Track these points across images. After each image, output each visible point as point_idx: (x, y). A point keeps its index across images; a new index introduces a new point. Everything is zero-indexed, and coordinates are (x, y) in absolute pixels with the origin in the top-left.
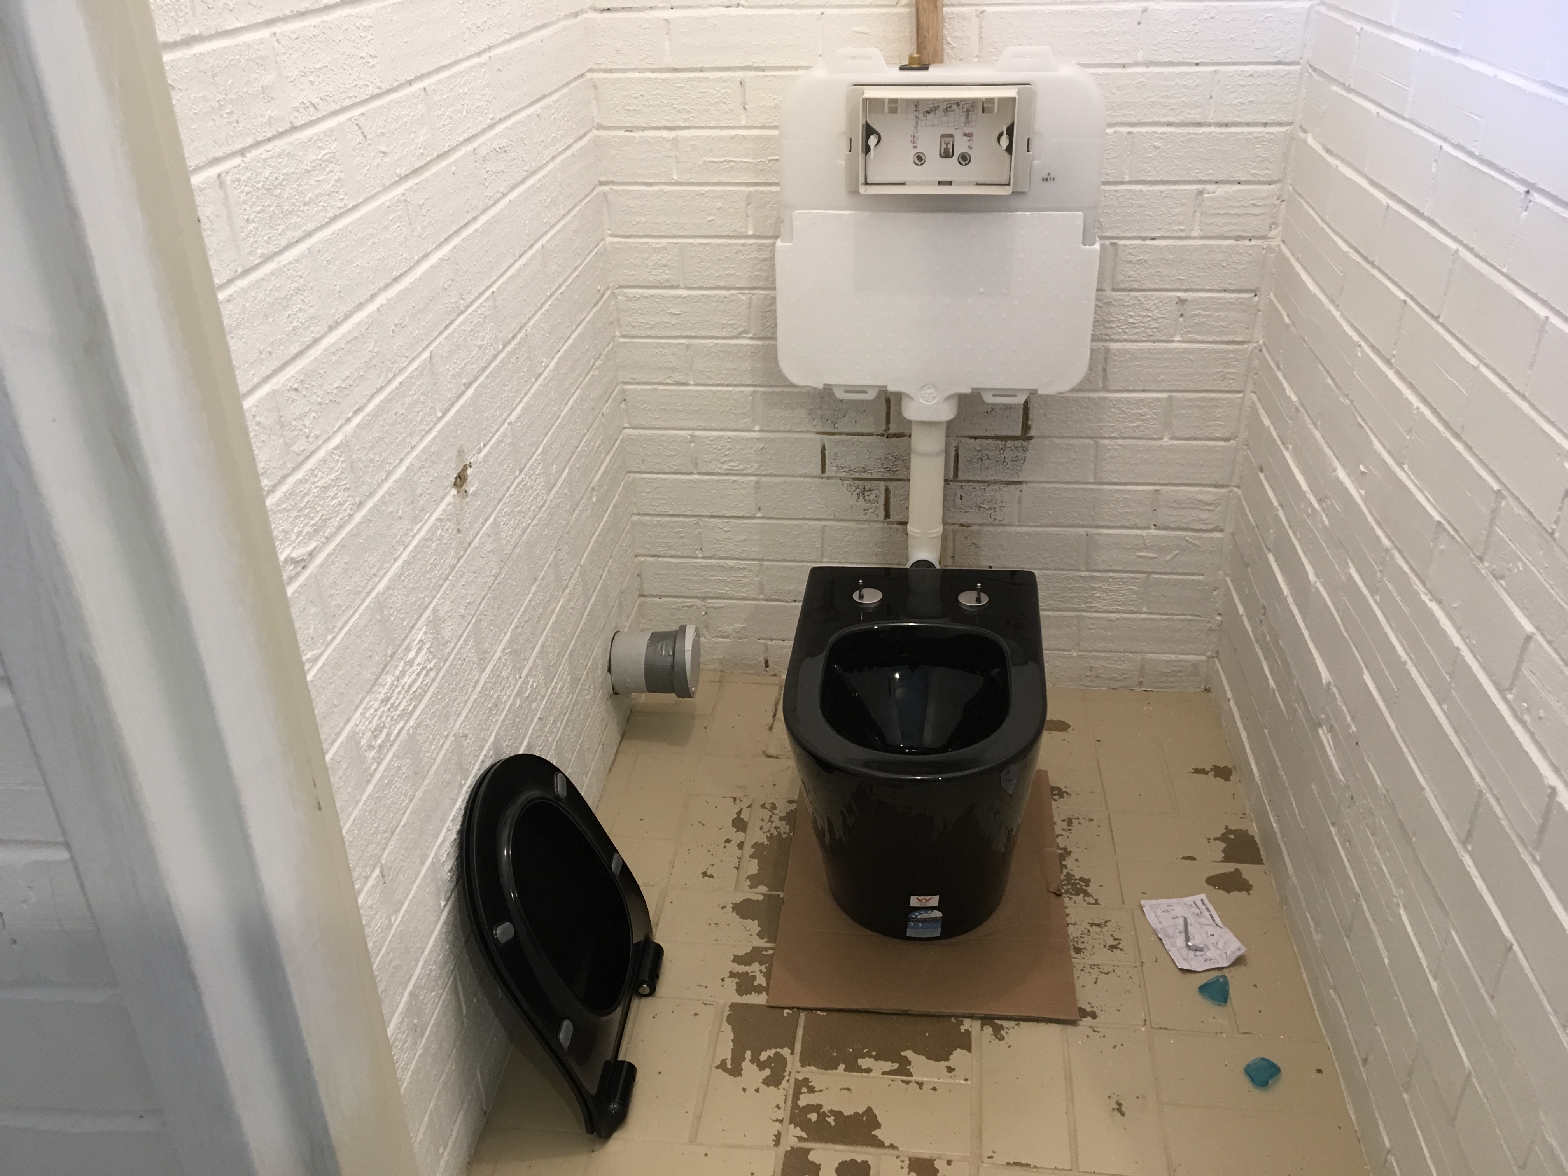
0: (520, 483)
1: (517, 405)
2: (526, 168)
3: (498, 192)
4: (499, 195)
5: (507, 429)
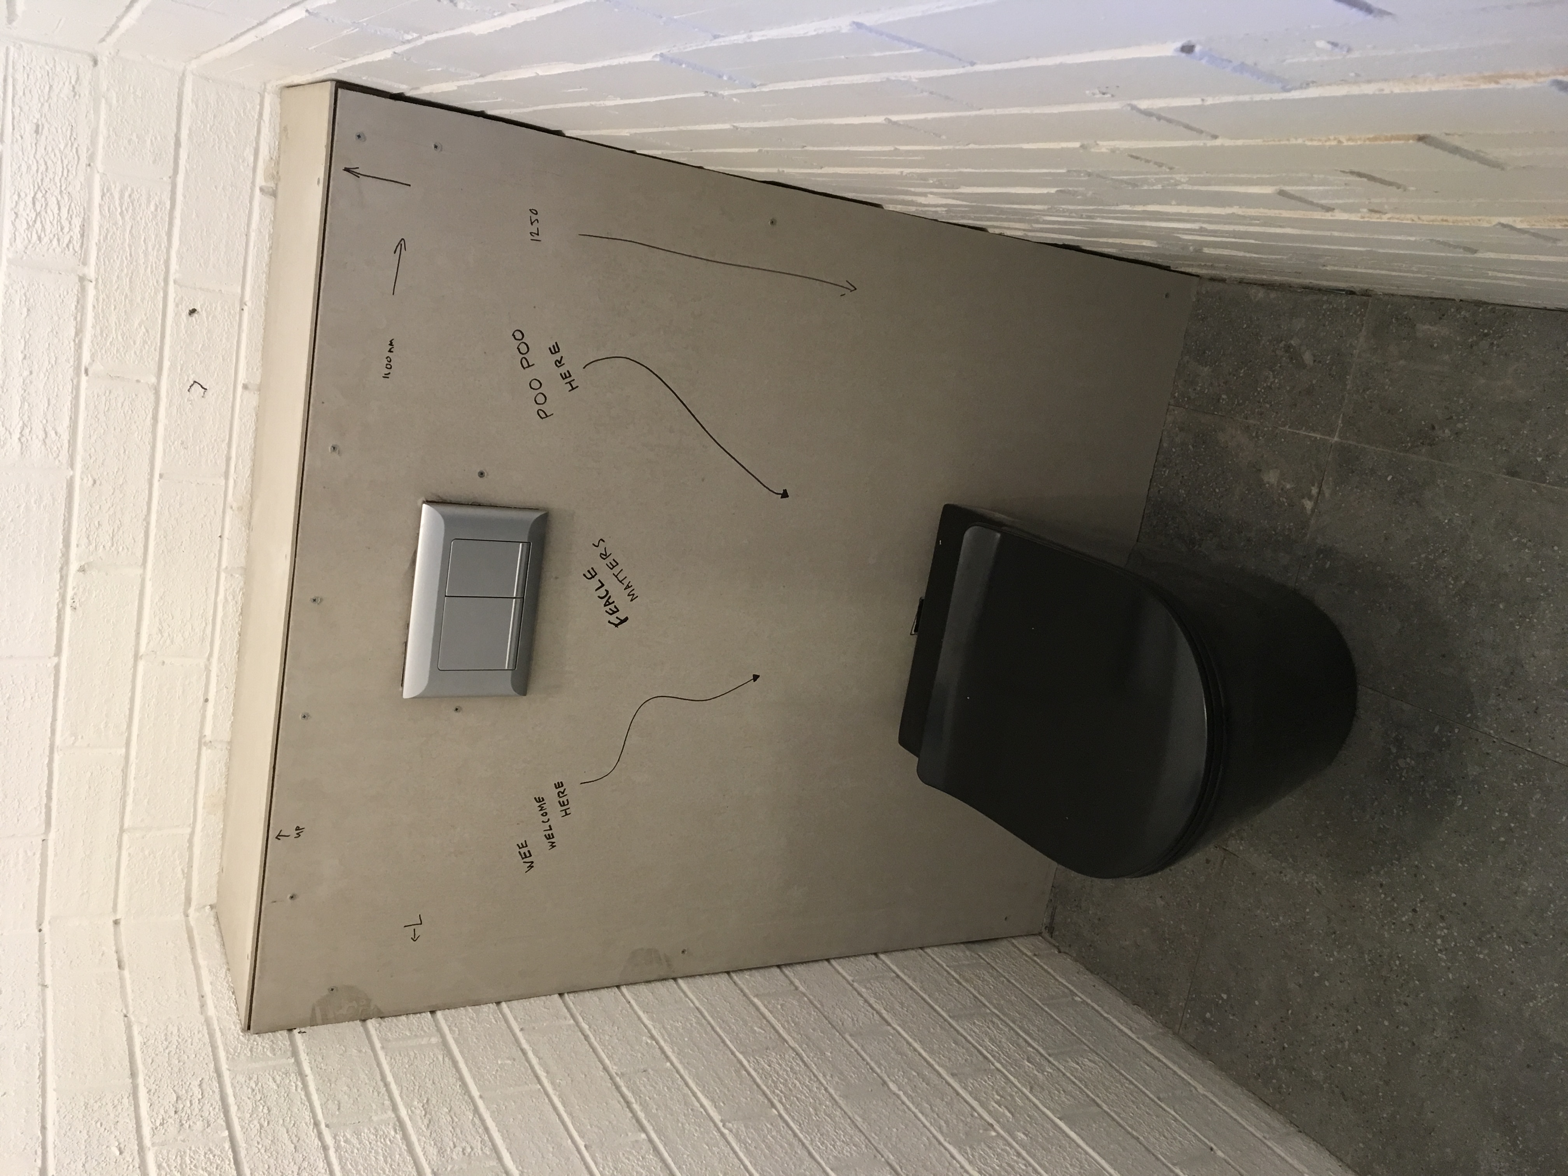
0: (786, 1109)
1: (702, 1106)
2: (441, 1058)
3: (474, 1125)
4: (477, 1121)
5: (731, 1131)
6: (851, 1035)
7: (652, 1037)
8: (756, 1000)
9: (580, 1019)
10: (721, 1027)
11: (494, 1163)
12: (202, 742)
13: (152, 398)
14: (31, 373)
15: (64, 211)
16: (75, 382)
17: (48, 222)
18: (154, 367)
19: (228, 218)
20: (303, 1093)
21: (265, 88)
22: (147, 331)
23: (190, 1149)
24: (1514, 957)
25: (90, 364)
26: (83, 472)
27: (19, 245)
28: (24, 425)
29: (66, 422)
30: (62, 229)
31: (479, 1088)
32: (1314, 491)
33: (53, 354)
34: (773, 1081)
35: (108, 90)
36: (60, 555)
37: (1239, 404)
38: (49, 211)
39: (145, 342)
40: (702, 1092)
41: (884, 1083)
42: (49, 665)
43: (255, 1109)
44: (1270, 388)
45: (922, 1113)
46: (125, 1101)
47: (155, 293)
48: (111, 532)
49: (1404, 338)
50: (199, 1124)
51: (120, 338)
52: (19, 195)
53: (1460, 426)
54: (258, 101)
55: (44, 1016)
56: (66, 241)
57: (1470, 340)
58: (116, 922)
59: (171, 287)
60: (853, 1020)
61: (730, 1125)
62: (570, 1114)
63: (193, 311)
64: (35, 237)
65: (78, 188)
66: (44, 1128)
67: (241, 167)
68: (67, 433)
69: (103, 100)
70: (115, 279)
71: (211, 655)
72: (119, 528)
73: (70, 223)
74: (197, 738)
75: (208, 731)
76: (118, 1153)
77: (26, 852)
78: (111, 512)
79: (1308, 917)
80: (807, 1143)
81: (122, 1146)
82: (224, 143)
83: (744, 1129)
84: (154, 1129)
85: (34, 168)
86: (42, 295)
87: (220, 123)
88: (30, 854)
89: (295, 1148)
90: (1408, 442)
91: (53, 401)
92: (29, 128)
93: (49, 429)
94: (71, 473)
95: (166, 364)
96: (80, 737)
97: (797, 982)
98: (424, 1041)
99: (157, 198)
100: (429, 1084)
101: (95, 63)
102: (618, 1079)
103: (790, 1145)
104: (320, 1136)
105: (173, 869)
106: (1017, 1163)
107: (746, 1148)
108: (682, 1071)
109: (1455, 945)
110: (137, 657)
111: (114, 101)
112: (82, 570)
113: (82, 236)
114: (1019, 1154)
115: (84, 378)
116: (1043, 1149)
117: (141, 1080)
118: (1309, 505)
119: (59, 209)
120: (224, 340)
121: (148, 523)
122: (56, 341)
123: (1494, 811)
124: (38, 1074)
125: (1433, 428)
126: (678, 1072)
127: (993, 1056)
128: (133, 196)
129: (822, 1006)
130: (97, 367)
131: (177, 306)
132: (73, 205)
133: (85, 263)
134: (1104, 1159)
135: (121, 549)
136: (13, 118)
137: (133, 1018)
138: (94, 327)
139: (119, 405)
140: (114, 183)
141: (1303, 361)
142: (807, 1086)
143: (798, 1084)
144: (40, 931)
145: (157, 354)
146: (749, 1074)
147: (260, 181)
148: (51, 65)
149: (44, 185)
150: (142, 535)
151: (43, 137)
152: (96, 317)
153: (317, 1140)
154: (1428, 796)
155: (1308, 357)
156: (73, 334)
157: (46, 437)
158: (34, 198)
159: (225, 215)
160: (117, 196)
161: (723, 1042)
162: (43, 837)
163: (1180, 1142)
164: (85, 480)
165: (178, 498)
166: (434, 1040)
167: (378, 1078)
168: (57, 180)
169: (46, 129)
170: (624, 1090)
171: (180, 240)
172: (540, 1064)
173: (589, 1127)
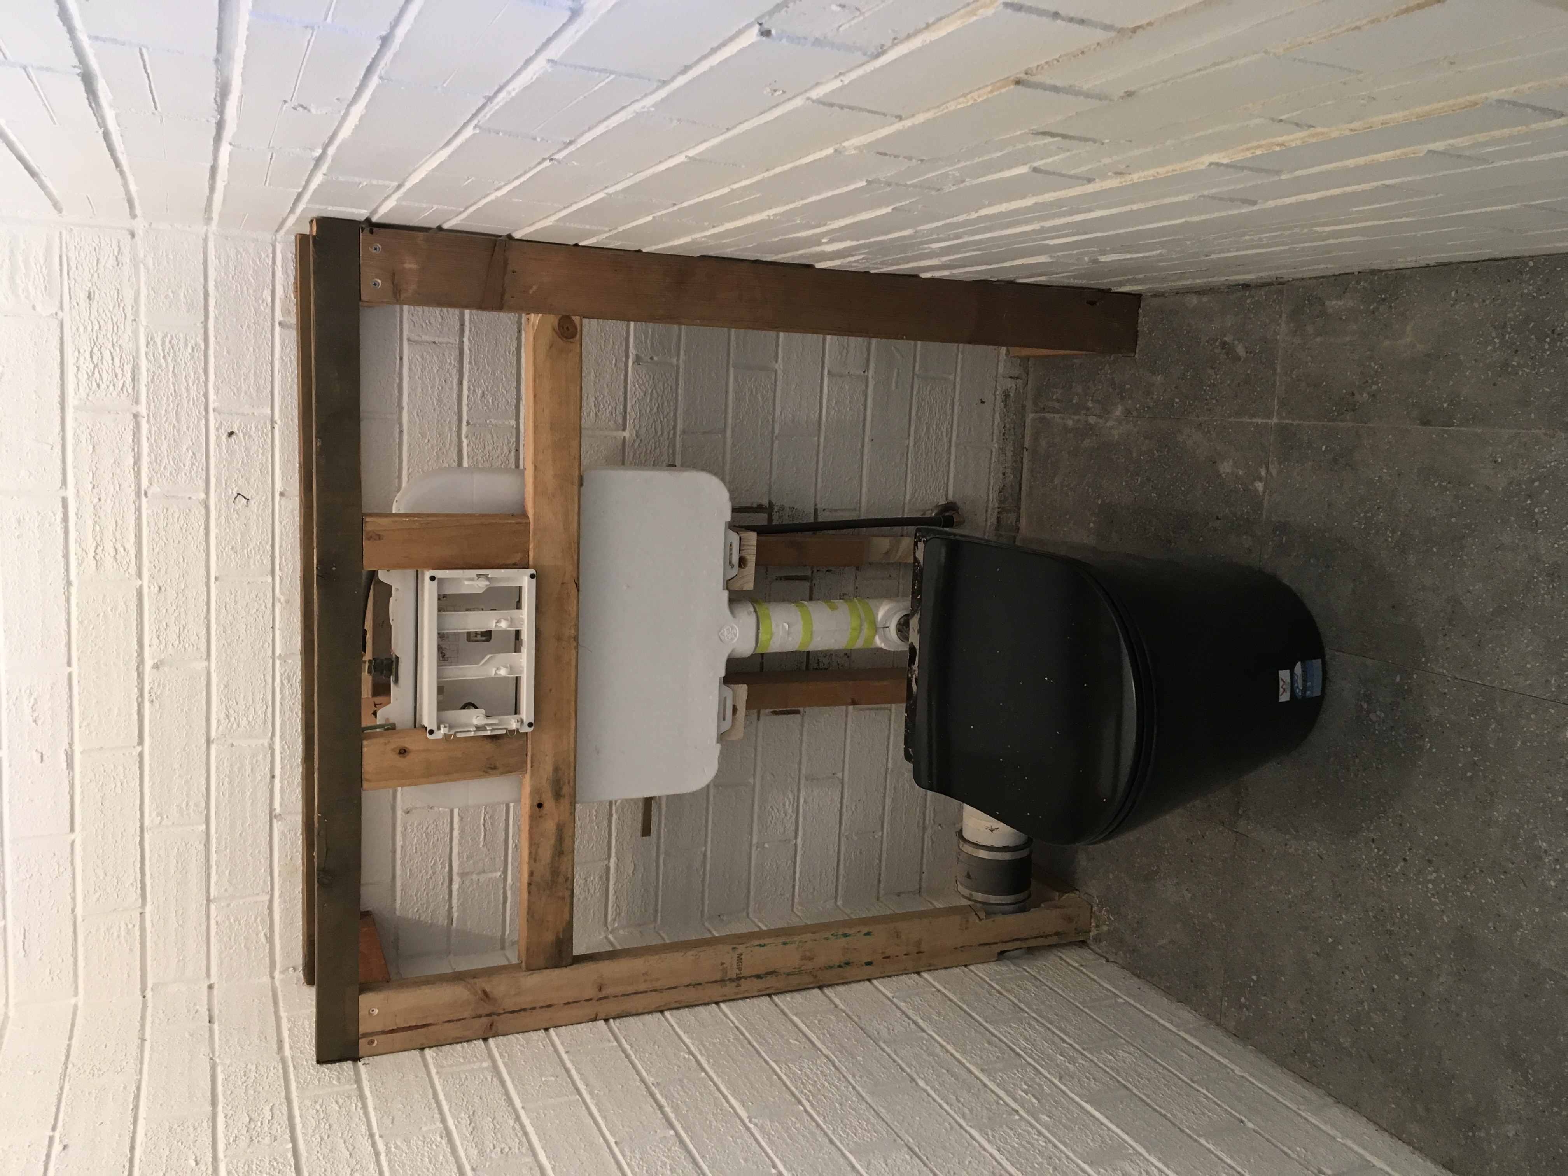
1: (731, 1105)
2: (490, 1079)
6: (885, 1042)
7: (690, 1052)
8: (795, 1018)
9: (623, 1041)
10: (757, 1041)
11: (529, 1159)
12: (272, 816)
13: (203, 511)
14: (100, 500)
15: (117, 360)
16: (137, 504)
17: (104, 371)
18: (202, 484)
19: (254, 350)
20: (361, 1112)
21: (276, 239)
22: (194, 454)
23: (257, 1158)
24: (1498, 889)
25: (148, 487)
26: (149, 582)
27: (83, 393)
28: (97, 545)
29: (132, 539)
30: (116, 376)
31: (523, 1101)
32: (1263, 473)
33: (116, 482)
34: (802, 1083)
35: (145, 256)
36: (135, 655)
37: (1190, 405)
38: (105, 363)
39: (193, 464)
40: (732, 1095)
41: (913, 1080)
42: (134, 753)
43: (318, 1125)
44: (1213, 384)
45: (947, 1103)
46: (205, 1124)
47: (198, 422)
48: (177, 631)
49: (1318, 317)
50: (267, 1139)
51: (171, 462)
52: (79, 352)
53: (1374, 387)
54: (270, 251)
55: (142, 1063)
56: (121, 385)
57: (1372, 307)
58: (210, 987)
59: (212, 415)
60: (889, 1029)
61: (756, 1121)
62: (605, 1118)
63: (231, 434)
64: (94, 384)
65: (127, 340)
66: (132, 1148)
67: (262, 307)
68: (134, 548)
69: (142, 266)
70: (163, 412)
71: (273, 735)
72: (184, 628)
73: (122, 370)
74: (268, 812)
75: (277, 805)
76: (194, 1164)
77: (127, 925)
78: (177, 614)
79: (1315, 884)
80: (829, 1132)
81: (199, 1159)
82: (245, 288)
83: (769, 1124)
84: (228, 1145)
85: (90, 328)
86: (104, 433)
87: (240, 272)
88: (130, 926)
89: (350, 1154)
90: (1334, 411)
91: (120, 522)
92: (83, 295)
93: (119, 546)
94: (140, 583)
95: (213, 481)
96: (165, 817)
97: (837, 1001)
98: (476, 1066)
99: (193, 341)
100: (477, 1099)
101: (133, 235)
102: (653, 1088)
103: (812, 1134)
104: (374, 1144)
105: (257, 935)
106: (1037, 1140)
107: (769, 1139)
108: (715, 1079)
109: (1445, 887)
110: (209, 742)
111: (151, 266)
112: (156, 667)
113: (133, 380)
114: (1040, 1133)
115: (144, 500)
116: (1065, 1128)
117: (220, 1108)
118: (1260, 486)
119: (113, 359)
120: (260, 456)
121: (209, 622)
122: (119, 470)
123: (1459, 747)
124: (131, 1107)
125: (1353, 394)
126: (712, 1080)
127: (1026, 1053)
128: (173, 342)
129: (859, 1018)
130: (155, 489)
131: (217, 430)
132: (124, 355)
133: (137, 402)
134: (1128, 1134)
135: (187, 646)
136: (70, 289)
137: (218, 1061)
138: (149, 455)
139: (176, 520)
140: (156, 332)
141: (1237, 353)
142: (836, 1086)
143: (827, 1084)
144: (144, 997)
145: (204, 472)
146: (780, 1078)
147: (279, 317)
148: (97, 242)
149: (99, 340)
150: (204, 631)
151: (95, 302)
152: (150, 445)
153: (370, 1148)
154: (1400, 745)
155: (1241, 350)
156: (132, 463)
157: (116, 553)
158: (91, 352)
159: (251, 349)
160: (159, 343)
161: (758, 1053)
162: (141, 910)
163: (1209, 1116)
164: (152, 587)
165: (233, 596)
166: (485, 1064)
167: (431, 1096)
168: (109, 335)
169: (97, 294)
170: (659, 1097)
171: (215, 374)
172: (581, 1079)
173: (621, 1127)
